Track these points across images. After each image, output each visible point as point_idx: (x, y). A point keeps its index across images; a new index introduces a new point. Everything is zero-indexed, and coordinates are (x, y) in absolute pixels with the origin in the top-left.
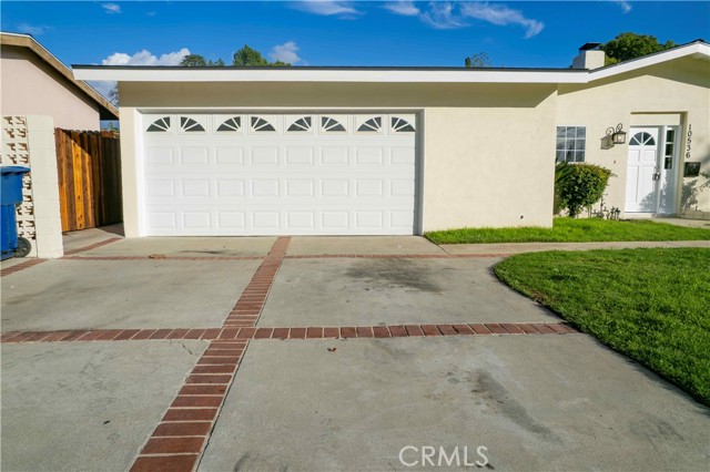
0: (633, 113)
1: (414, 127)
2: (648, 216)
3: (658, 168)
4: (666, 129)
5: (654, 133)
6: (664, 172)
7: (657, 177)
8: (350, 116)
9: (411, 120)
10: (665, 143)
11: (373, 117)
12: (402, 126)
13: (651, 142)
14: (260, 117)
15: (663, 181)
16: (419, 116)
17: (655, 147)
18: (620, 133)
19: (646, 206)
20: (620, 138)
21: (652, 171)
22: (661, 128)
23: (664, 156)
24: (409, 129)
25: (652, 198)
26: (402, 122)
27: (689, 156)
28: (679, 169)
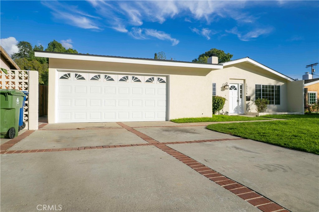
0: (230, 79)
1: (165, 81)
2: (236, 114)
3: (238, 98)
4: (240, 85)
5: (236, 86)
6: (240, 99)
7: (238, 101)
8: (143, 76)
9: (164, 79)
10: (240, 89)
11: (151, 77)
13: (236, 89)
14: (108, 75)
15: (240, 102)
16: (167, 78)
17: (237, 91)
18: (227, 85)
20: (227, 87)
21: (237, 99)
22: (238, 84)
23: (240, 94)
24: (164, 82)
25: (237, 108)
26: (161, 80)
27: (247, 94)
28: (244, 98)
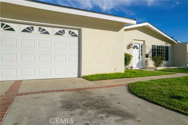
0: (134, 40)
1: (78, 35)
2: (138, 69)
3: (139, 55)
4: (141, 45)
5: (138, 46)
6: (141, 56)
7: (139, 58)
8: (52, 28)
9: (76, 32)
10: (141, 49)
11: (61, 29)
12: (73, 34)
13: (137, 48)
15: (141, 59)
16: (80, 31)
17: (138, 50)
18: (131, 45)
19: (138, 66)
22: (139, 44)
23: (141, 52)
24: (76, 35)
25: (138, 63)
26: (73, 33)
27: (146, 52)
28: (144, 56)
